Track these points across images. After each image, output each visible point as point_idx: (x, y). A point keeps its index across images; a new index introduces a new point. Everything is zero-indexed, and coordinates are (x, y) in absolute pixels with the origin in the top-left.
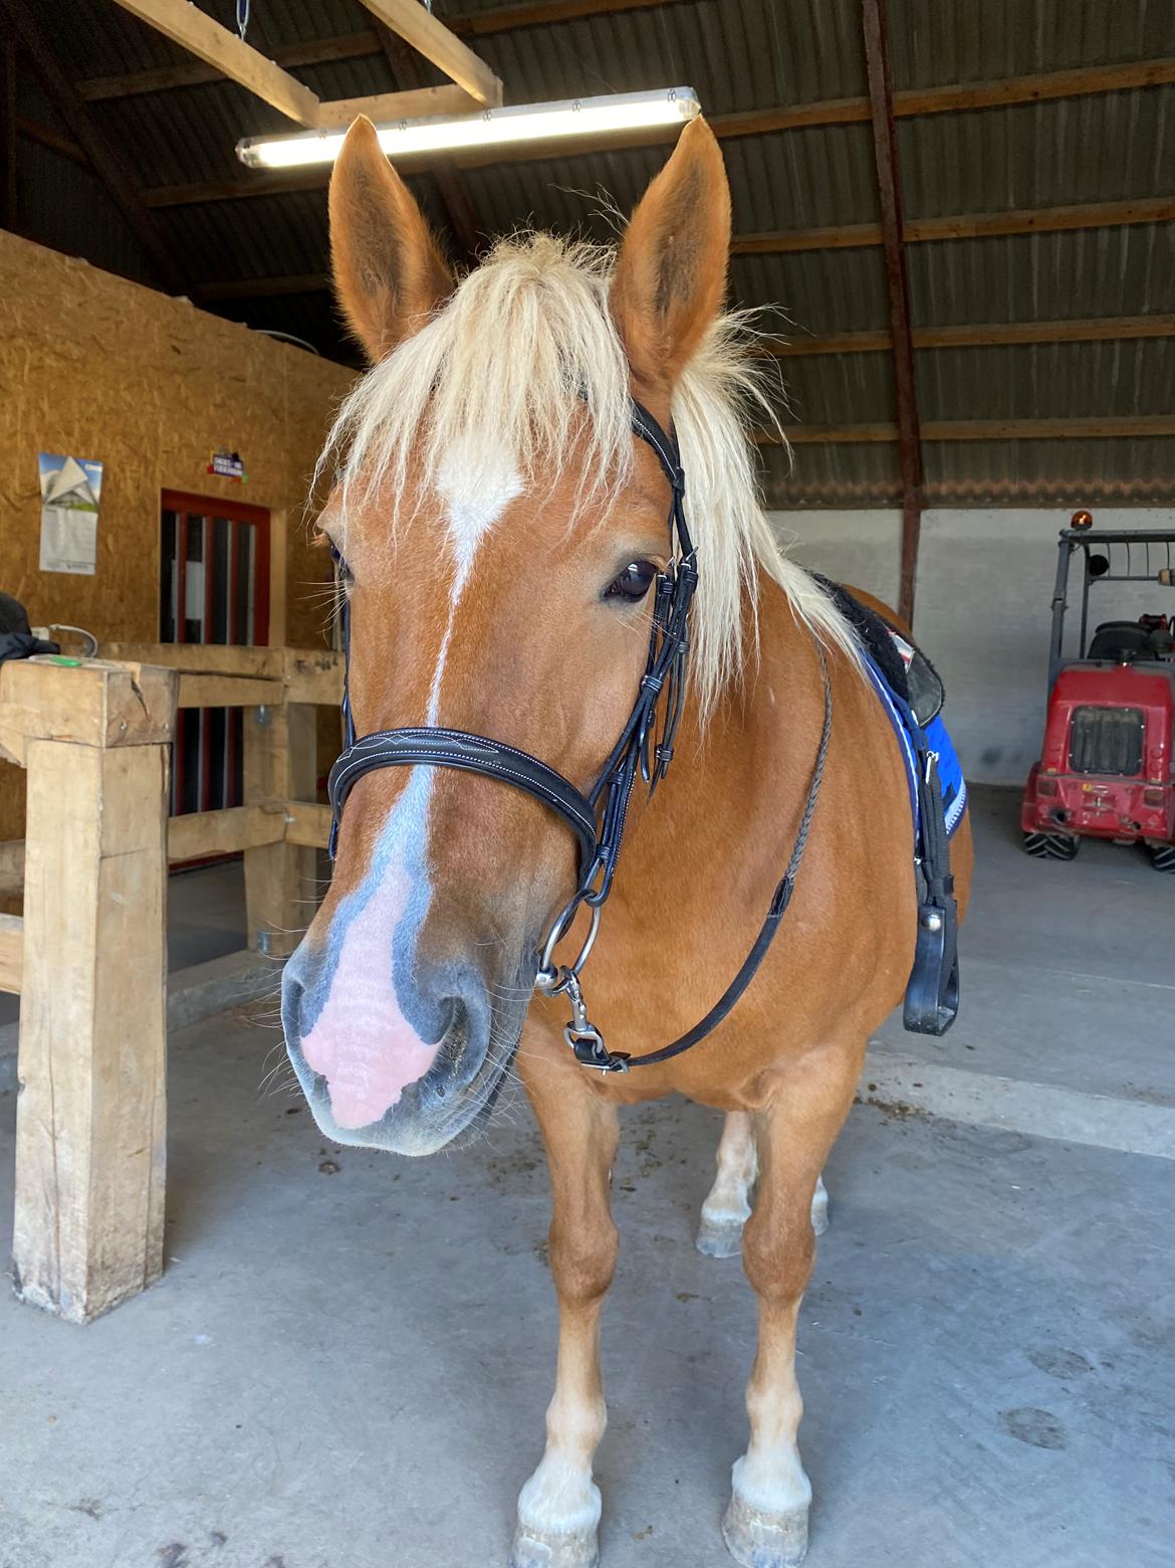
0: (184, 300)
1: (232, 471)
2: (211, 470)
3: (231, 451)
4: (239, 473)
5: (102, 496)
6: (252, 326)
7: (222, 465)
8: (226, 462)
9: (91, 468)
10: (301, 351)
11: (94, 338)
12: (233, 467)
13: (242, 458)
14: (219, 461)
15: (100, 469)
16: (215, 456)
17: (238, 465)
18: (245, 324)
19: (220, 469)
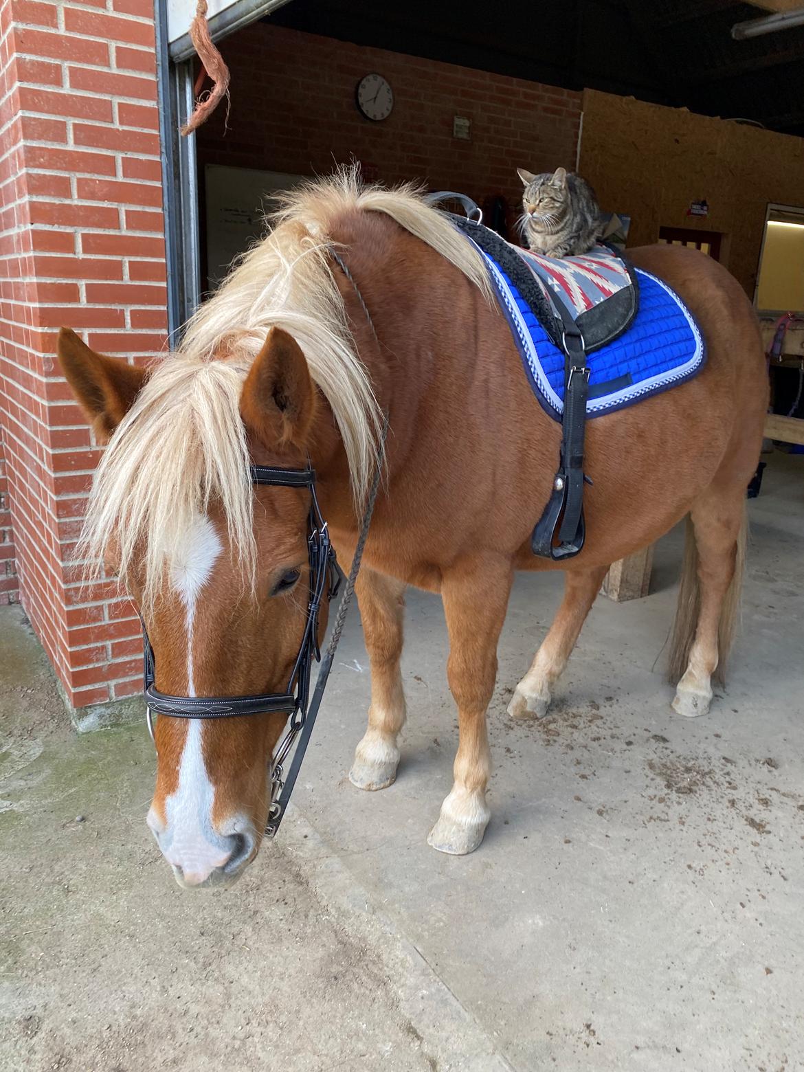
0: (685, 109)
1: (701, 212)
2: (689, 213)
3: (702, 199)
4: (706, 212)
5: (629, 234)
6: (723, 118)
7: (696, 209)
8: (698, 207)
9: (625, 218)
10: (753, 128)
11: (633, 142)
12: (702, 209)
13: (708, 203)
14: (694, 207)
15: (629, 219)
16: (693, 204)
17: (705, 208)
18: (719, 117)
19: (695, 212)
